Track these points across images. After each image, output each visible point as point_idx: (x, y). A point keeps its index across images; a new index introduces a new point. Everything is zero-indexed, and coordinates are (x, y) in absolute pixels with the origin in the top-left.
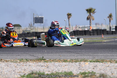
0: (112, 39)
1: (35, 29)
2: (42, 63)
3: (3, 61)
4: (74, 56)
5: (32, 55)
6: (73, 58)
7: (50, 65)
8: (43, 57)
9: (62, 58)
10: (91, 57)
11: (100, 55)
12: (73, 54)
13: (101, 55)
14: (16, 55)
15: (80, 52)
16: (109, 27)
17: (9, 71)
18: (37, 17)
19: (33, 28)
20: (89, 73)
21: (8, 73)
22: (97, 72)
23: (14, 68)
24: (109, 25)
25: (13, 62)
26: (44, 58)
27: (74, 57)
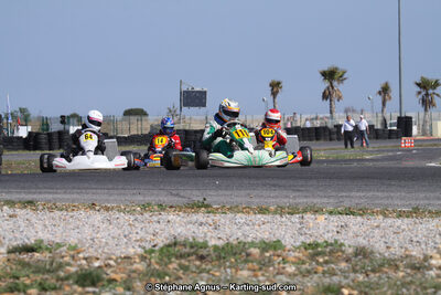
0: (388, 151)
1: (184, 122)
2: (200, 217)
3: (97, 208)
4: (287, 197)
5: (174, 192)
6: (285, 202)
7: (223, 221)
8: (204, 199)
9: (256, 202)
10: (331, 201)
11: (357, 197)
12: (285, 192)
13: (358, 194)
14: (132, 192)
15: (302, 186)
16: (380, 119)
17: (113, 238)
18: (190, 89)
19: (180, 120)
20: (327, 244)
21: (111, 242)
22: (346, 243)
23: (127, 229)
24: (380, 115)
25: (124, 211)
26: (206, 202)
27: (286, 200)
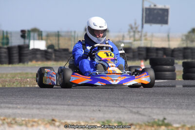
1: (146, 39)
3: (57, 124)
5: (134, 110)
8: (165, 119)
14: (92, 108)
18: (152, 6)
19: (141, 37)
26: (166, 121)
